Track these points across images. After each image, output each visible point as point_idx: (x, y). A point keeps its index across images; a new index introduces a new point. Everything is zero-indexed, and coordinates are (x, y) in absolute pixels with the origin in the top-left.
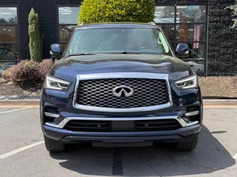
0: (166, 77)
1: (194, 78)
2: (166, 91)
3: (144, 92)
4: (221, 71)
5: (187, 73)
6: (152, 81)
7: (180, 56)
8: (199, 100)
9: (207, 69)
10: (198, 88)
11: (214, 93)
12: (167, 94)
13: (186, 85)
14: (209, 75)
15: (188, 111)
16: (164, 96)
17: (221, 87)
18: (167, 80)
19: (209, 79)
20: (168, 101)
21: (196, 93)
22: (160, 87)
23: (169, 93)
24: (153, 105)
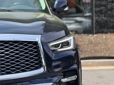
0: (37, 38)
1: (70, 39)
2: (39, 55)
3: (13, 56)
4: (110, 28)
5: (63, 33)
6: (22, 44)
7: (59, 13)
8: (76, 63)
9: (94, 25)
10: (76, 49)
11: (101, 52)
12: (40, 58)
13: (62, 47)
14: (97, 33)
15: (65, 77)
16: (36, 60)
17: (109, 46)
18: (39, 42)
19: (96, 37)
20: (41, 66)
21: (73, 55)
22: (32, 51)
23: (42, 56)
24: (24, 71)
